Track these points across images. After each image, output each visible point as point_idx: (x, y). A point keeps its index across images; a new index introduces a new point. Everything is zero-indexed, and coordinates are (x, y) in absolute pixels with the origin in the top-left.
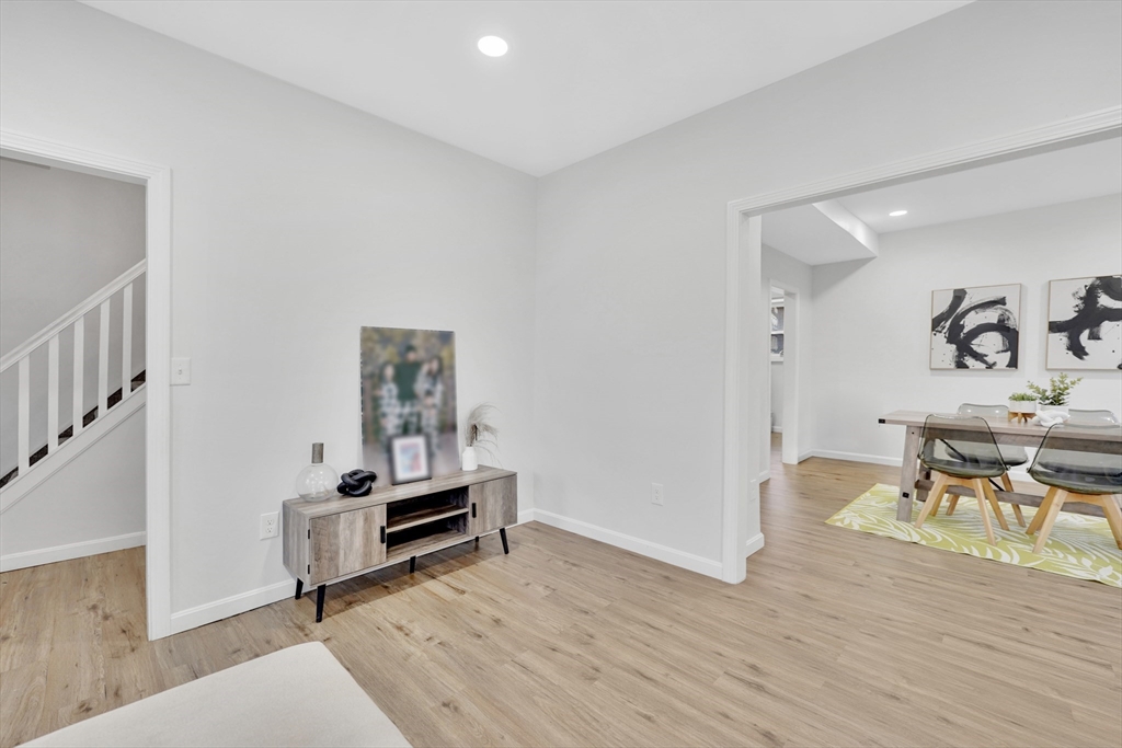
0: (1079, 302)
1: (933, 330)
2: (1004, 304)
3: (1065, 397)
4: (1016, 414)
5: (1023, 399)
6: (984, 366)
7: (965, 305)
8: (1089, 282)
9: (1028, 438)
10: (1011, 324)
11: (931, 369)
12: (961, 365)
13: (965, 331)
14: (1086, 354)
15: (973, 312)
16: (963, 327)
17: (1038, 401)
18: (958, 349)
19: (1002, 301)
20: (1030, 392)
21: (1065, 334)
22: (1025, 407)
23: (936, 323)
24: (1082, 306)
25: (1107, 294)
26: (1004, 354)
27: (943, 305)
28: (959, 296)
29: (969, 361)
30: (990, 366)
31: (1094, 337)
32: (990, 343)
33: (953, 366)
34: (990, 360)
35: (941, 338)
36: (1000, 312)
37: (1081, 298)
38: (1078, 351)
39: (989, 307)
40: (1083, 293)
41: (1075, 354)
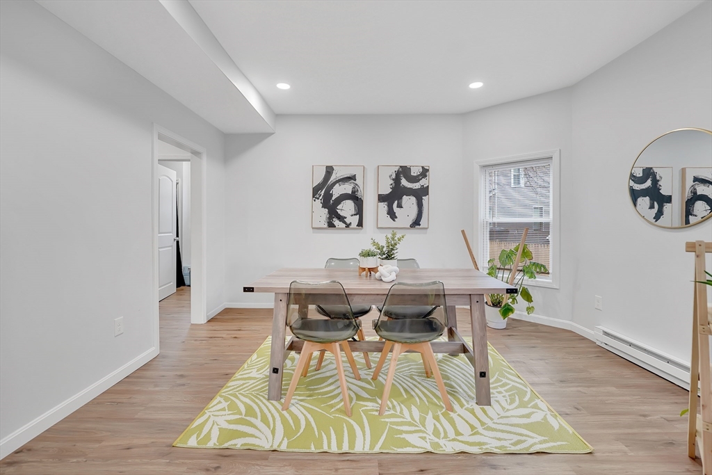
0: (392, 182)
1: (313, 197)
2: (355, 180)
3: (395, 251)
4: (364, 269)
5: (369, 255)
6: (344, 226)
7: (333, 178)
8: (397, 169)
9: (374, 297)
10: (359, 194)
11: (313, 228)
12: (331, 225)
13: (333, 199)
14: (396, 217)
15: (337, 184)
16: (332, 195)
17: (378, 256)
18: (329, 213)
19: (353, 178)
20: (373, 249)
21: (386, 203)
22: (370, 262)
23: (316, 191)
24: (394, 184)
25: (405, 178)
26: (355, 216)
27: (319, 178)
28: (329, 171)
29: (336, 222)
30: (348, 226)
31: (400, 206)
32: (347, 208)
33: (326, 226)
34: (348, 222)
35: (318, 203)
36: (353, 185)
37: (393, 180)
38: (392, 215)
39: (346, 182)
40: (394, 176)
41: (391, 217)
